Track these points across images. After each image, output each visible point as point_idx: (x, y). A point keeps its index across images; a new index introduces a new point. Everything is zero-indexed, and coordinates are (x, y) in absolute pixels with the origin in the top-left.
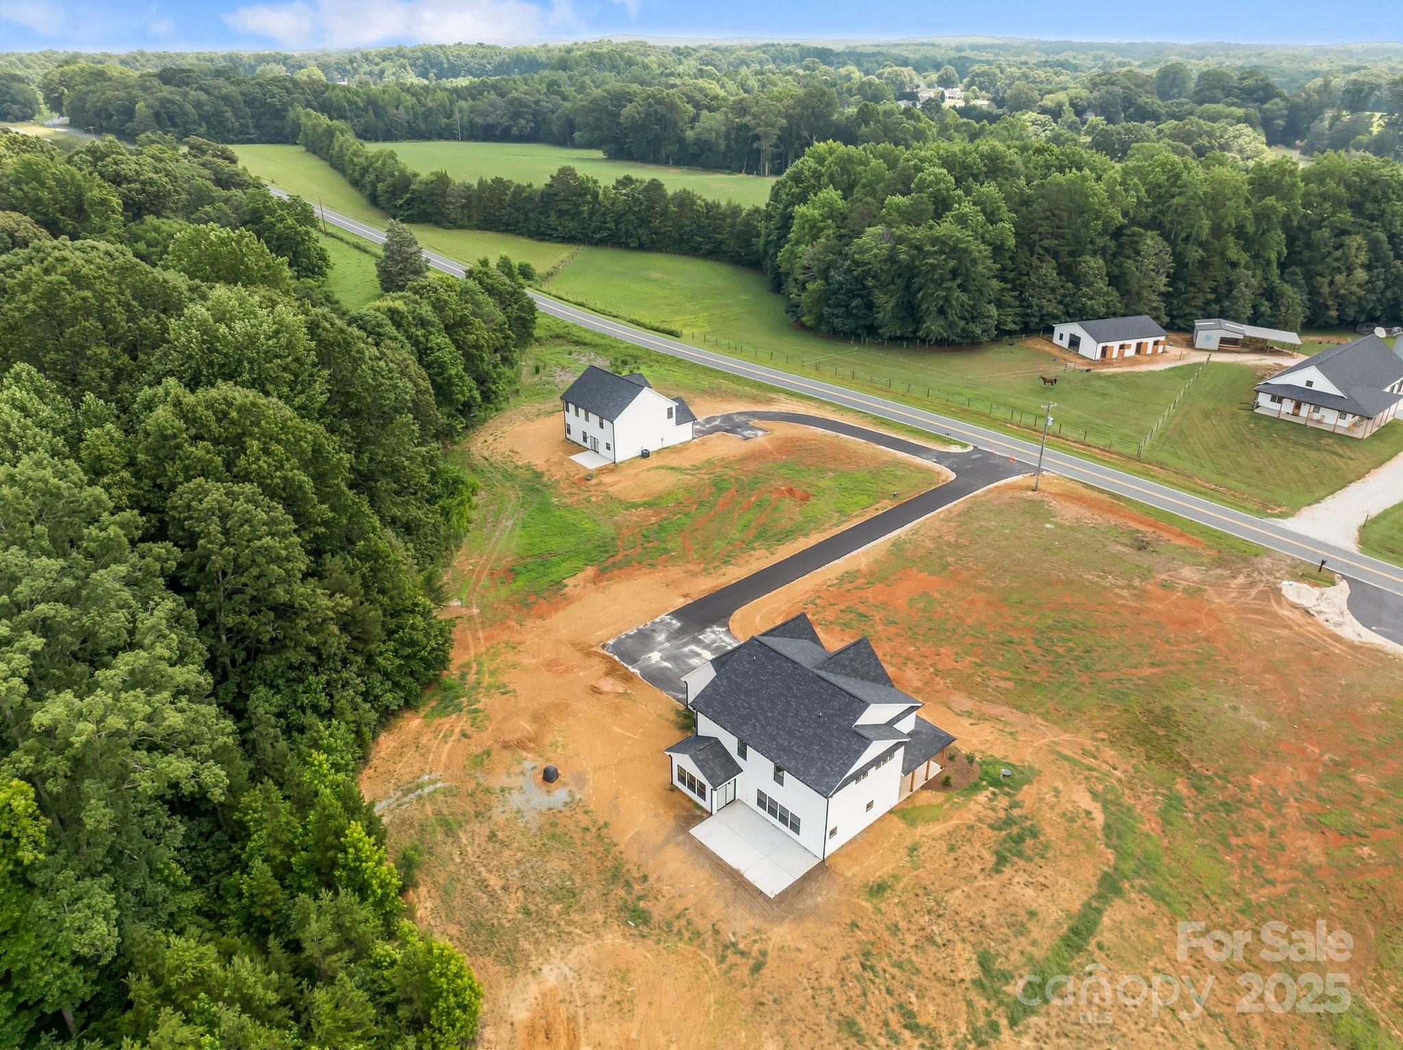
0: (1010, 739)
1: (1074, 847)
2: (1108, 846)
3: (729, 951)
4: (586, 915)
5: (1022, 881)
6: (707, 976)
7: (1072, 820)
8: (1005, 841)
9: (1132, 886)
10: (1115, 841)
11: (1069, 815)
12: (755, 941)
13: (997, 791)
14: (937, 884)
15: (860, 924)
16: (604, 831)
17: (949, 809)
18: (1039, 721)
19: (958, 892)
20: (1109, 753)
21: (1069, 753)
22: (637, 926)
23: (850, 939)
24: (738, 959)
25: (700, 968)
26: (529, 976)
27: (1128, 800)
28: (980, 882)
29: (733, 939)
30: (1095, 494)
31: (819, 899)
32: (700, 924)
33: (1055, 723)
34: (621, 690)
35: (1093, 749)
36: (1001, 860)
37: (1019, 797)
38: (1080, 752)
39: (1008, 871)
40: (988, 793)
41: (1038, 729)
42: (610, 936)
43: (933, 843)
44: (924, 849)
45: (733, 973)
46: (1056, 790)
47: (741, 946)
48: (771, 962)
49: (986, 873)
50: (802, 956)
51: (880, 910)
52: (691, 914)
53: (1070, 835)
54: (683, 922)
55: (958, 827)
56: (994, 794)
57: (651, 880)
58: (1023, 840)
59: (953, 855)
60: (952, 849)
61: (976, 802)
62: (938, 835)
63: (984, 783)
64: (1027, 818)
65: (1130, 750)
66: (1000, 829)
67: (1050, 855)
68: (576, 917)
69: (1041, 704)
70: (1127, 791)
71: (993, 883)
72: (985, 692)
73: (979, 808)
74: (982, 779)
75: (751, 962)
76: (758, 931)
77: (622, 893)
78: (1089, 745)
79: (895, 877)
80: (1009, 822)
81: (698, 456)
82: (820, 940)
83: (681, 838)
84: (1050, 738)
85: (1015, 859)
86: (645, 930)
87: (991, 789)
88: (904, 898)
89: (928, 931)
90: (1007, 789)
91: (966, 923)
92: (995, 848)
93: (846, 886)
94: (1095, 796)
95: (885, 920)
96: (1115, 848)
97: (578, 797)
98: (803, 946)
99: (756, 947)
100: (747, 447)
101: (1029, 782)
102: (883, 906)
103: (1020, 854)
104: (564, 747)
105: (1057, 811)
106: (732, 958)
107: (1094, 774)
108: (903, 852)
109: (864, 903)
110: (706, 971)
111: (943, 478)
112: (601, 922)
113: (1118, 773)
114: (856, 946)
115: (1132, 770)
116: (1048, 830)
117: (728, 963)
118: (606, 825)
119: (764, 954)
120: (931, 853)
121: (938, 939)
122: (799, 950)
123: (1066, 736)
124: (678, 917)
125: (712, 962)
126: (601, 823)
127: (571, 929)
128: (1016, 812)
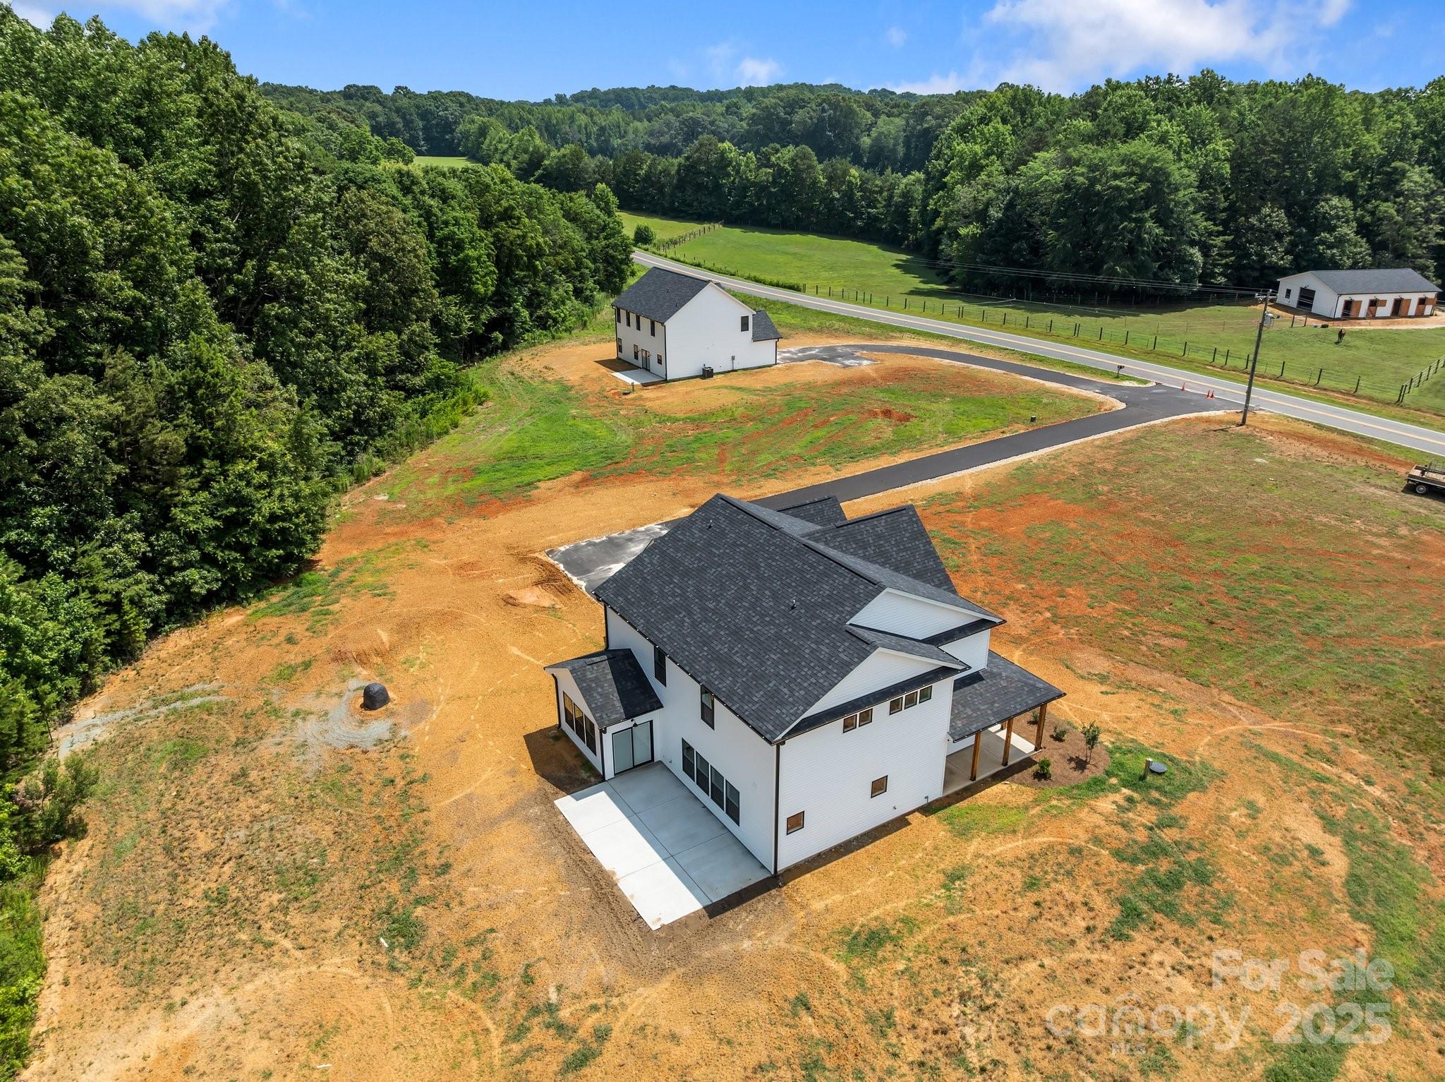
0: (1171, 720)
1: (1284, 909)
2: (1356, 917)
3: (536, 1020)
4: (315, 917)
5: (1169, 961)
6: (475, 1064)
7: (1282, 860)
8: (1141, 882)
9: (1412, 1003)
10: (1370, 908)
11: (1275, 850)
12: (595, 1008)
13: (1135, 795)
14: (991, 945)
15: (814, 1002)
16: (416, 786)
17: (1040, 816)
18: (1226, 697)
19: (1031, 966)
20: (1359, 756)
21: (1279, 750)
22: (391, 948)
23: (784, 1031)
24: (546, 1038)
25: (470, 1044)
26: (158, 1013)
27: (1397, 838)
28: (1081, 952)
29: (554, 997)
30: (1334, 436)
31: (746, 944)
32: (506, 961)
33: (1257, 703)
34: (547, 603)
35: (1327, 749)
36: (1131, 915)
37: (1176, 811)
38: (1302, 751)
39: (1141, 940)
40: (1118, 798)
41: (1224, 710)
42: (338, 960)
43: (997, 871)
44: (978, 879)
45: (528, 1065)
46: (1251, 805)
47: (564, 1014)
48: (610, 1054)
49: (1096, 936)
50: (677, 1052)
51: (861, 982)
52: (498, 943)
53: (1277, 887)
54: (476, 953)
55: (1051, 846)
56: (1130, 800)
57: (454, 874)
58: (1179, 885)
59: (1035, 896)
60: (1032, 884)
61: (1093, 810)
62: (1010, 857)
63: (1114, 781)
64: (1190, 847)
65: (1398, 756)
66: (1135, 860)
67: (1232, 917)
68: (296, 919)
69: (1229, 674)
70: (1394, 823)
71: (1111, 958)
72: (1137, 651)
73: (1099, 820)
74: (1109, 774)
75: (573, 1047)
76: (607, 990)
77: (394, 888)
78: (1319, 741)
79: (909, 923)
80: (1155, 850)
81: (775, 378)
82: (723, 1024)
83: (536, 810)
84: (1245, 723)
85: (1158, 917)
86: (404, 957)
87: (1124, 790)
88: (916, 966)
89: (955, 1035)
90: (1155, 794)
91: (1038, 1031)
92: (1119, 893)
93: (805, 927)
94: (1329, 824)
95: (869, 1001)
96: (1372, 922)
97: (403, 733)
98: (685, 1031)
99: (592, 1020)
100: (842, 374)
101: (1200, 787)
102: (871, 974)
103: (1169, 910)
104: (423, 666)
105: (1250, 840)
106: (538, 1034)
107: (1329, 787)
108: (935, 878)
109: (832, 964)
110: (478, 1054)
111: (1107, 407)
112: (332, 934)
113: (1376, 791)
114: (793, 1047)
115: (1403, 790)
116: (1232, 871)
117: (525, 1043)
118: (424, 779)
119: (602, 1035)
120: (990, 887)
121: (972, 1057)
122: (674, 1037)
123: (1275, 725)
124: (470, 943)
125: (497, 1036)
126: (418, 775)
127: (279, 937)
128: (1169, 835)
